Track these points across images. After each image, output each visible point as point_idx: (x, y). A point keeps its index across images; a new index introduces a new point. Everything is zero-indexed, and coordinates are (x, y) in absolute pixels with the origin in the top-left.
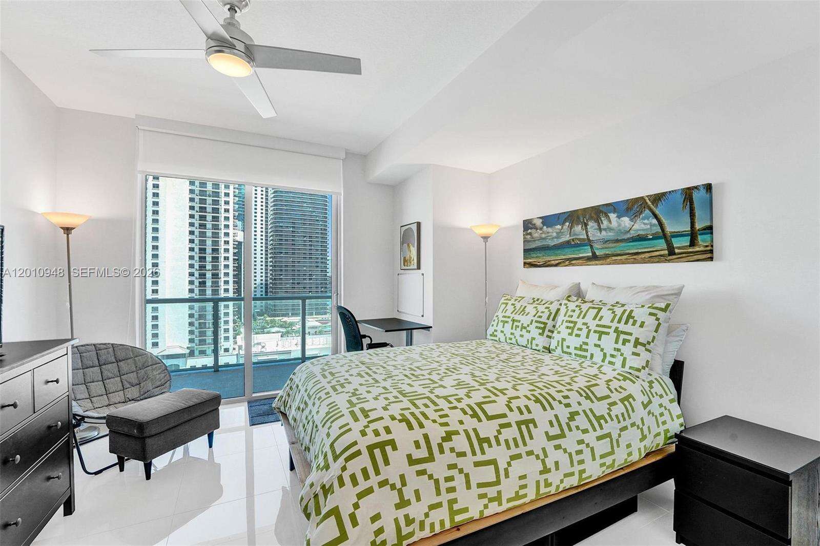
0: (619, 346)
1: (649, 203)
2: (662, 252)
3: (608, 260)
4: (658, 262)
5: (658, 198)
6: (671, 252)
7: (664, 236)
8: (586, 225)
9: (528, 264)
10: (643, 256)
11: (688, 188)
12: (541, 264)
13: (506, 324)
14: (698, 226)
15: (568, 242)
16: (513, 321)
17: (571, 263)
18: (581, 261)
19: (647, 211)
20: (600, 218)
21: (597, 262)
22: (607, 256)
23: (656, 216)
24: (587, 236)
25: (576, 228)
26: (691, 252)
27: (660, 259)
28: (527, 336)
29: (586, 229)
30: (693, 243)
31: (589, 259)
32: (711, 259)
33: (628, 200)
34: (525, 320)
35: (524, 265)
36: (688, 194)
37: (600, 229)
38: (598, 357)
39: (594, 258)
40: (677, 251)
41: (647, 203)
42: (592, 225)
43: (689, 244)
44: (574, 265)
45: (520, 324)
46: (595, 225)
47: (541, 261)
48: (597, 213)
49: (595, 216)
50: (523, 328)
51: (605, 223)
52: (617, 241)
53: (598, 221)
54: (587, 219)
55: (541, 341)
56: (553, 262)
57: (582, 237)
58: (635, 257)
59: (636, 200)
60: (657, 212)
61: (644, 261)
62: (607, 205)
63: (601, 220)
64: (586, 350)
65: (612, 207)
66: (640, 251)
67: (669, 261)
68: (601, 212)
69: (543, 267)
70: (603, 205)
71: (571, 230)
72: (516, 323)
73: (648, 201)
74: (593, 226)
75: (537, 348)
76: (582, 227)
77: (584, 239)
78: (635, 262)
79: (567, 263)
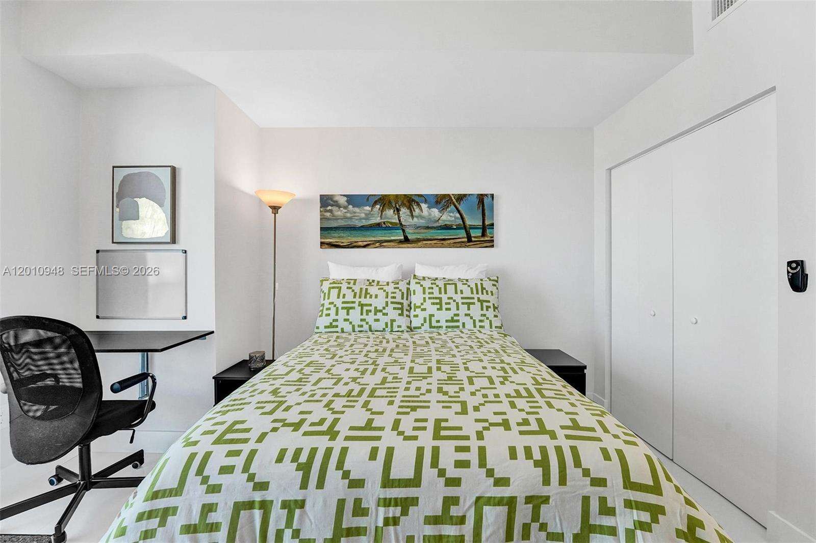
0: (485, 312)
1: (454, 200)
2: (463, 240)
3: (419, 244)
4: (460, 247)
5: (461, 198)
6: (469, 239)
7: (465, 227)
8: (398, 210)
9: (327, 244)
10: (449, 242)
11: (482, 195)
12: (345, 244)
13: (350, 311)
14: (487, 223)
15: (379, 225)
16: (362, 305)
17: (382, 244)
18: (393, 244)
19: (452, 207)
20: (412, 206)
21: (409, 245)
22: (418, 240)
23: (459, 212)
24: (400, 220)
25: (387, 212)
26: (482, 241)
27: (461, 245)
28: (384, 319)
29: (399, 214)
30: (483, 235)
31: (401, 242)
32: (493, 246)
33: (437, 195)
34: (379, 303)
35: (321, 245)
36: (481, 198)
37: (412, 216)
38: (469, 325)
39: (406, 240)
40: (473, 239)
41: (452, 200)
42: (404, 211)
43: (481, 235)
44: (385, 247)
45: (372, 308)
46: (408, 211)
47: (345, 242)
48: (410, 201)
49: (407, 204)
50: (377, 311)
51: (417, 211)
52: (428, 228)
53: (410, 208)
54: (400, 204)
55: (402, 322)
56: (360, 244)
57: (394, 221)
58: (442, 242)
59: (444, 196)
60: (460, 209)
61: (450, 246)
62: (419, 195)
63: (413, 208)
64: (458, 321)
65: (424, 198)
66: (447, 238)
67: (468, 247)
68: (413, 200)
69: (348, 248)
70: (416, 195)
71: (382, 214)
72: (365, 308)
73: (453, 198)
74: (406, 213)
75: (400, 329)
76: (394, 211)
77: (396, 224)
78: (443, 246)
79: (377, 244)
